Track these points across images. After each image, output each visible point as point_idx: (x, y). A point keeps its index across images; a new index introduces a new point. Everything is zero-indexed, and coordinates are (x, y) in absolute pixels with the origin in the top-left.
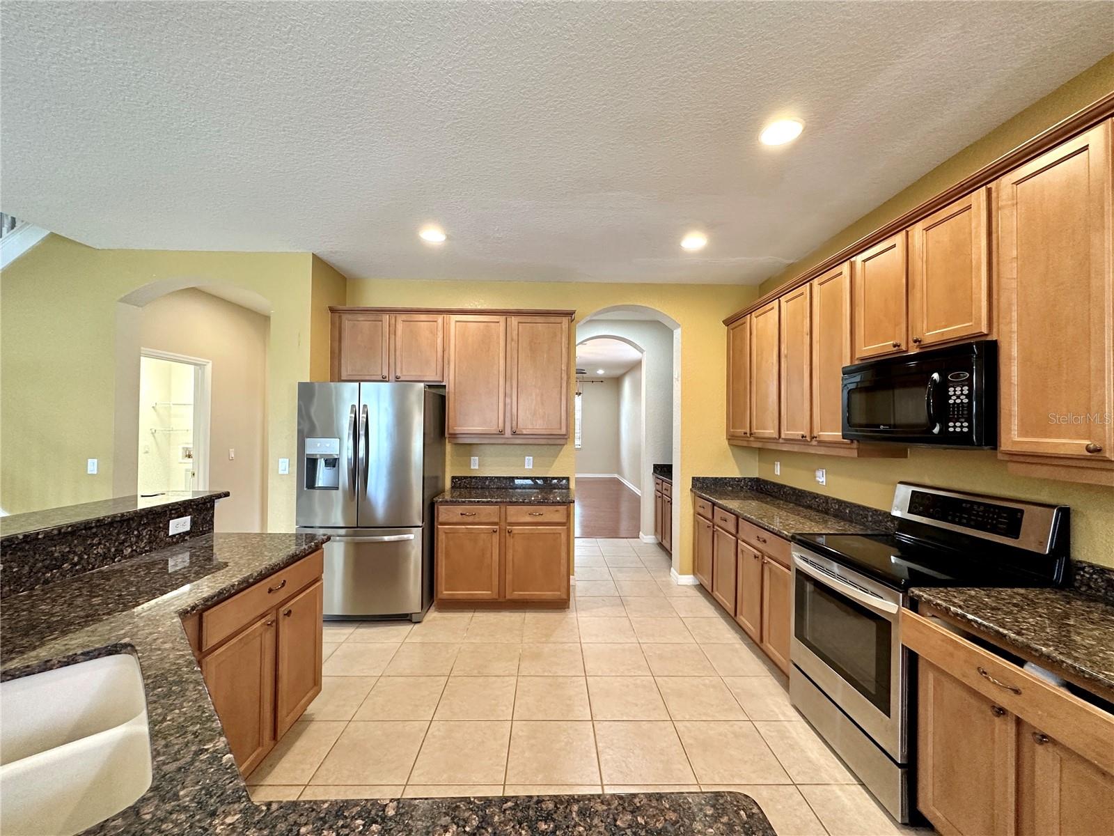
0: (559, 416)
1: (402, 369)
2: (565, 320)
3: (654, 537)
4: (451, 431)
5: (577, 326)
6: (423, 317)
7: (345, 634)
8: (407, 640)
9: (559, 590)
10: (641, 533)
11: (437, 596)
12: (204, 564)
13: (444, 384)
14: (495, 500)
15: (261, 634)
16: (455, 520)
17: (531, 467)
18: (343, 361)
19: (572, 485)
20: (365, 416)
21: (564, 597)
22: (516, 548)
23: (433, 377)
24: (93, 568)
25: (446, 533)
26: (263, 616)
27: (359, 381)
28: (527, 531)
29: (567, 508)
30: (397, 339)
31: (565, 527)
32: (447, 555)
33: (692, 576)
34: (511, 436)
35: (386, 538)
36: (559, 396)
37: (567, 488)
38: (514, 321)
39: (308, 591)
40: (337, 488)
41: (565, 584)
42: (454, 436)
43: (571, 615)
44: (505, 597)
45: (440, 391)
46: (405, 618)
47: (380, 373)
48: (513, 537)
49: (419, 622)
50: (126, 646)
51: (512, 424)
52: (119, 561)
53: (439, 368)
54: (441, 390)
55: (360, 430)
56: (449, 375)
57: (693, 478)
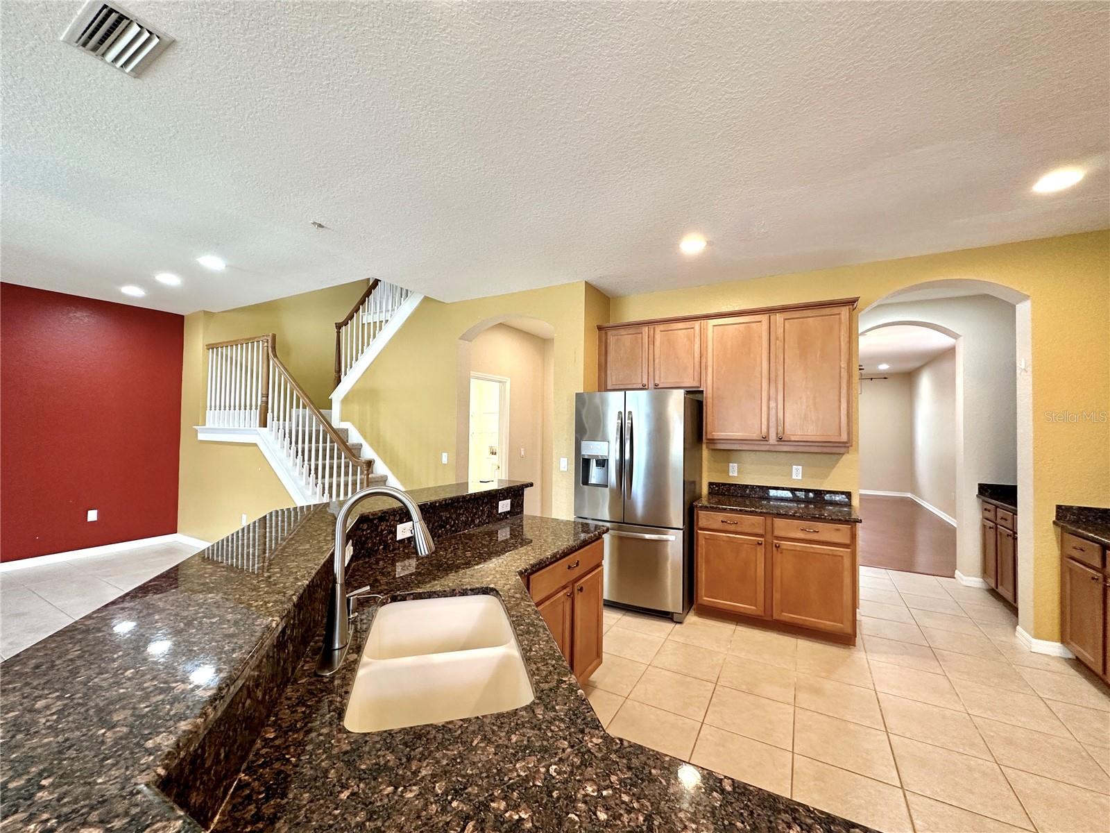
0: (838, 422)
1: (660, 377)
2: (844, 311)
3: (982, 580)
4: (709, 437)
5: (860, 315)
6: (681, 325)
7: (614, 618)
8: (670, 637)
9: (842, 623)
10: (956, 571)
11: (697, 600)
12: (518, 539)
13: (701, 389)
14: (760, 510)
15: (563, 602)
16: (715, 526)
17: (800, 478)
18: (609, 372)
19: (855, 502)
20: (630, 421)
21: (849, 630)
22: (785, 568)
23: (690, 382)
24: (460, 531)
25: (706, 539)
26: (564, 587)
27: (625, 390)
28: (798, 549)
29: (852, 527)
30: (656, 348)
31: (849, 550)
32: (707, 561)
33: (1059, 644)
34: (776, 443)
35: (647, 536)
36: (837, 398)
37: (849, 505)
38: (779, 318)
39: (594, 573)
40: (607, 486)
41: (850, 617)
42: (712, 441)
43: (858, 655)
44: (772, 616)
45: (698, 397)
46: (666, 616)
47: (640, 381)
48: (781, 553)
49: (680, 623)
50: (493, 590)
51: (777, 429)
52: (473, 527)
53: (696, 374)
54: (697, 395)
55: (625, 435)
56: (706, 380)
57: (1059, 507)
